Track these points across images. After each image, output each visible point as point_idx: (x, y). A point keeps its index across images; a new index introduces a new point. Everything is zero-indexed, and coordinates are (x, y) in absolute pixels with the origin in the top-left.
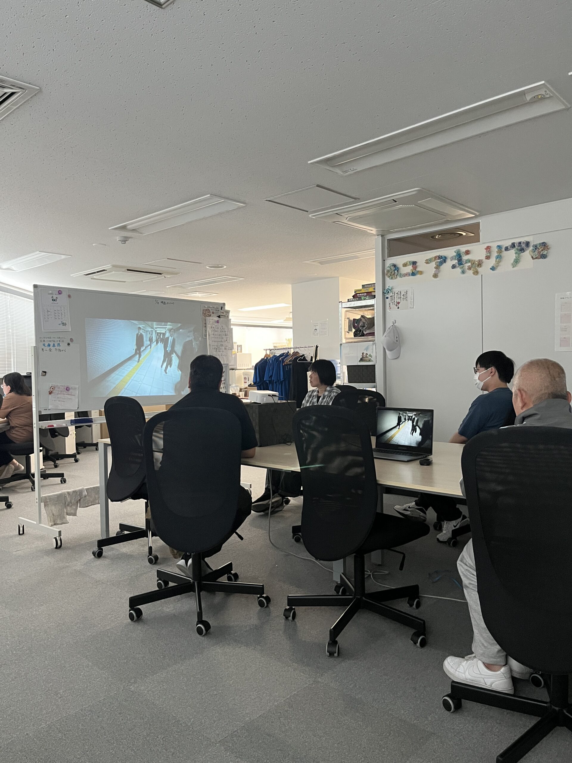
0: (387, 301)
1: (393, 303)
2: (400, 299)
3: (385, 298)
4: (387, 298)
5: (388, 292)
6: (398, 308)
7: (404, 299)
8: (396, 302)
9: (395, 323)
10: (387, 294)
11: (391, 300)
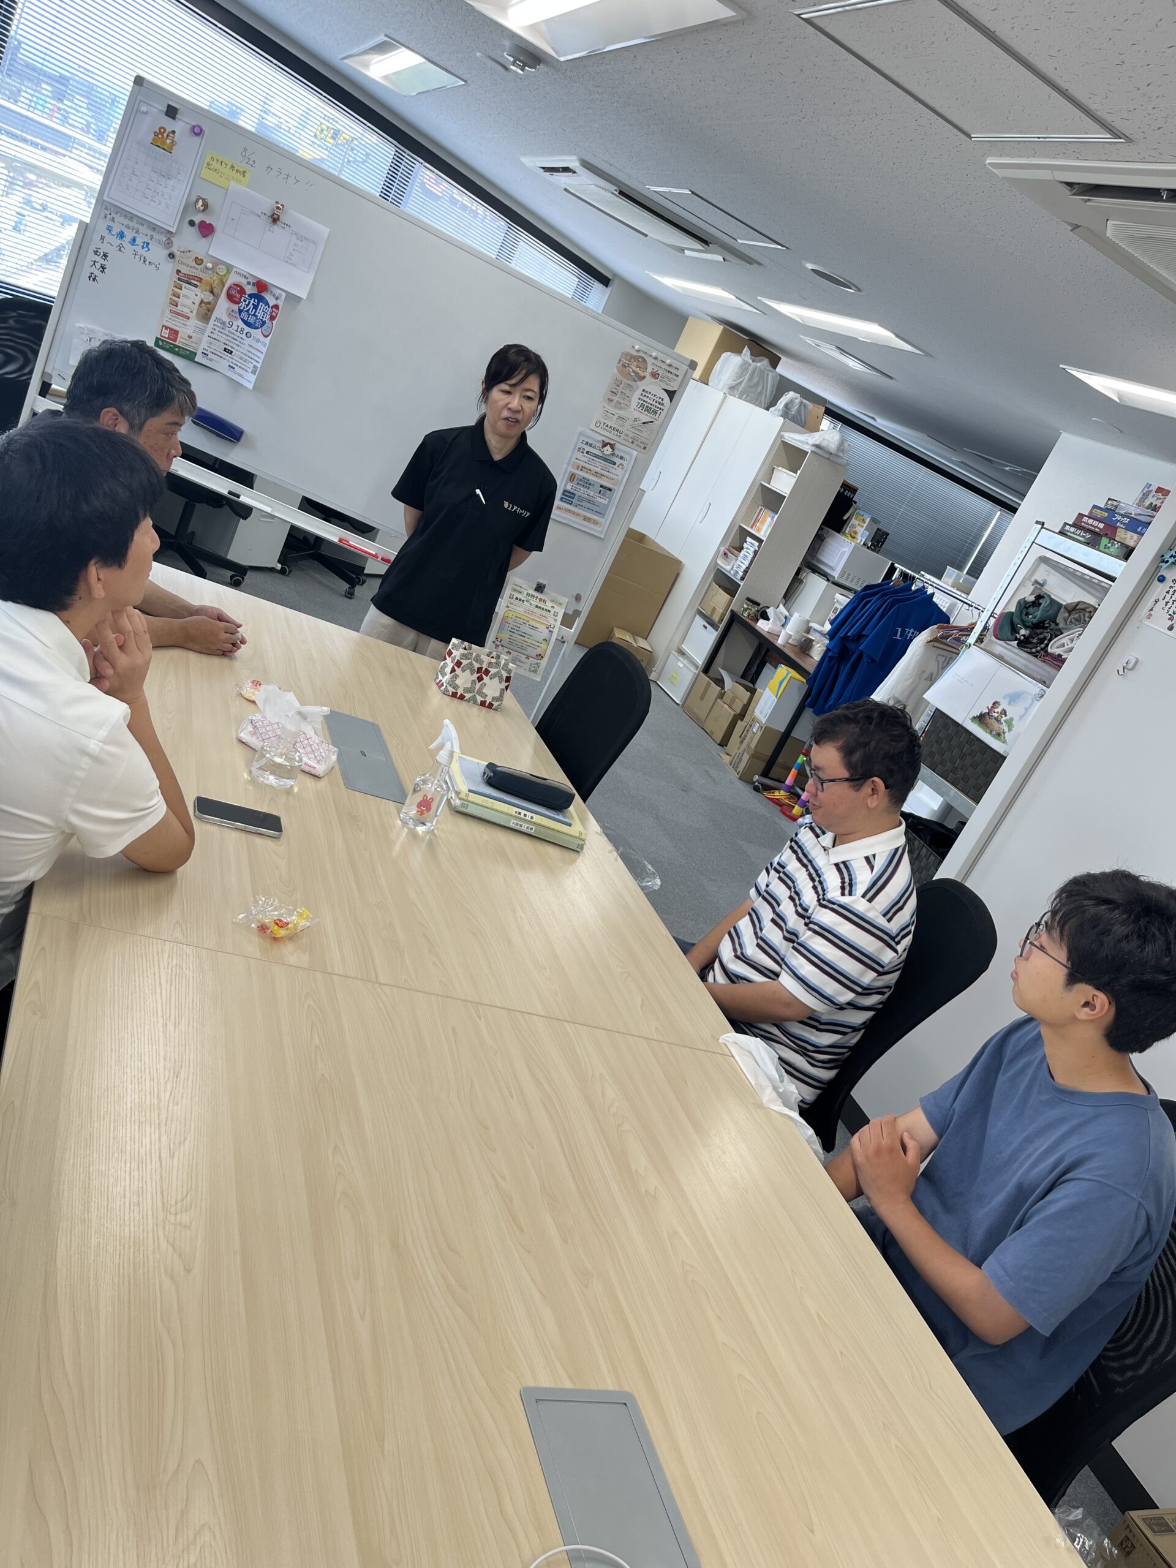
0: (1158, 590)
1: (1167, 604)
3: (1155, 576)
4: (1162, 579)
9: (1132, 669)
10: (1167, 568)
11: (1168, 592)
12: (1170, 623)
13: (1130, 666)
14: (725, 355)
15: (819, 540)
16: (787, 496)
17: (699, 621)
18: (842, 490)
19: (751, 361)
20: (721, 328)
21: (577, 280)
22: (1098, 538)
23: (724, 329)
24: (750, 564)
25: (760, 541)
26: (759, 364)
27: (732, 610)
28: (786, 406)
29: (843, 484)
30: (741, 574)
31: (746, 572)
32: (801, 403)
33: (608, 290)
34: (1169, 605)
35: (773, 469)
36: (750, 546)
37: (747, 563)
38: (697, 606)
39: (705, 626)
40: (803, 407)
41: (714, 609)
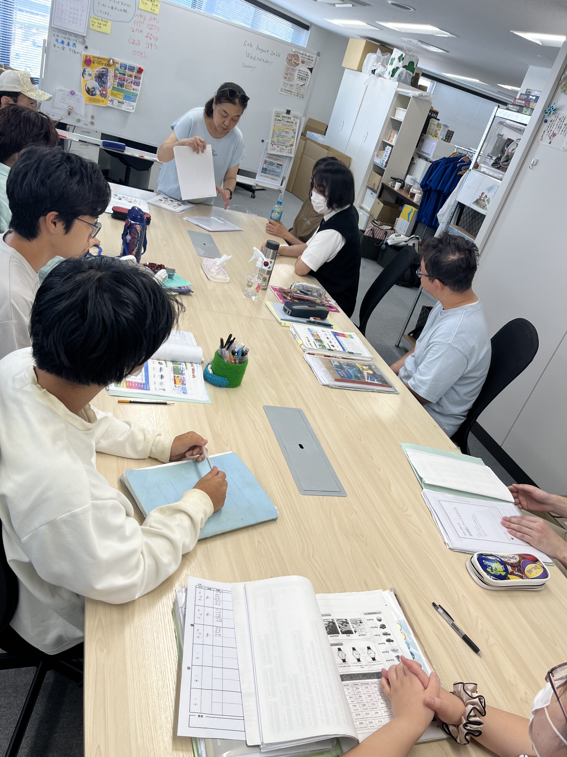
0: (545, 126)
1: (548, 132)
2: (559, 129)
3: (543, 120)
4: (546, 121)
5: (550, 113)
6: (550, 143)
7: (563, 131)
8: (552, 132)
9: (535, 165)
10: (548, 116)
11: (549, 127)
12: (550, 140)
13: (534, 164)
14: (368, 55)
15: (421, 141)
16: (403, 121)
17: (369, 192)
18: (430, 114)
19: (381, 56)
20: (365, 41)
21: (293, 30)
22: (522, 108)
23: (367, 42)
24: (388, 159)
25: (392, 146)
26: (386, 57)
27: (382, 183)
28: (399, 76)
29: (430, 110)
30: (384, 164)
31: (387, 163)
32: (407, 72)
33: (309, 31)
34: (549, 133)
35: (396, 109)
36: (388, 148)
37: (387, 158)
38: (366, 184)
39: (372, 194)
40: (407, 75)
41: (374, 184)
